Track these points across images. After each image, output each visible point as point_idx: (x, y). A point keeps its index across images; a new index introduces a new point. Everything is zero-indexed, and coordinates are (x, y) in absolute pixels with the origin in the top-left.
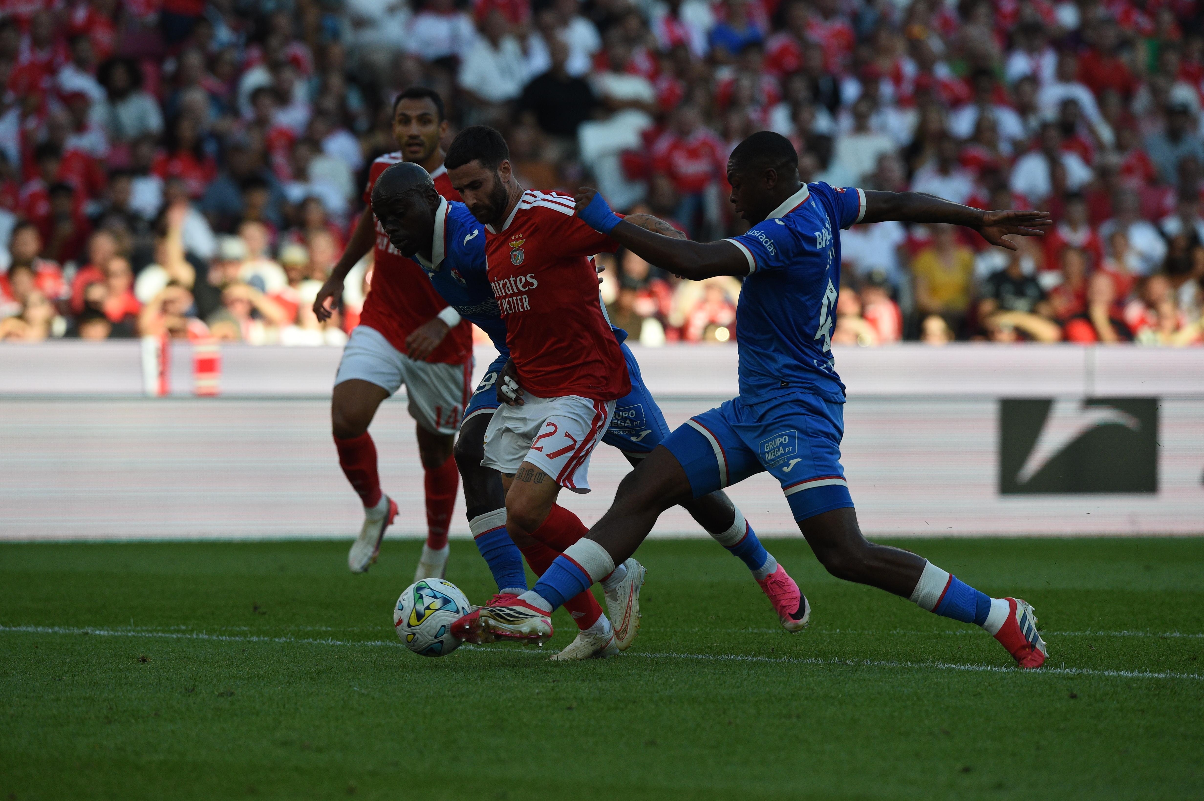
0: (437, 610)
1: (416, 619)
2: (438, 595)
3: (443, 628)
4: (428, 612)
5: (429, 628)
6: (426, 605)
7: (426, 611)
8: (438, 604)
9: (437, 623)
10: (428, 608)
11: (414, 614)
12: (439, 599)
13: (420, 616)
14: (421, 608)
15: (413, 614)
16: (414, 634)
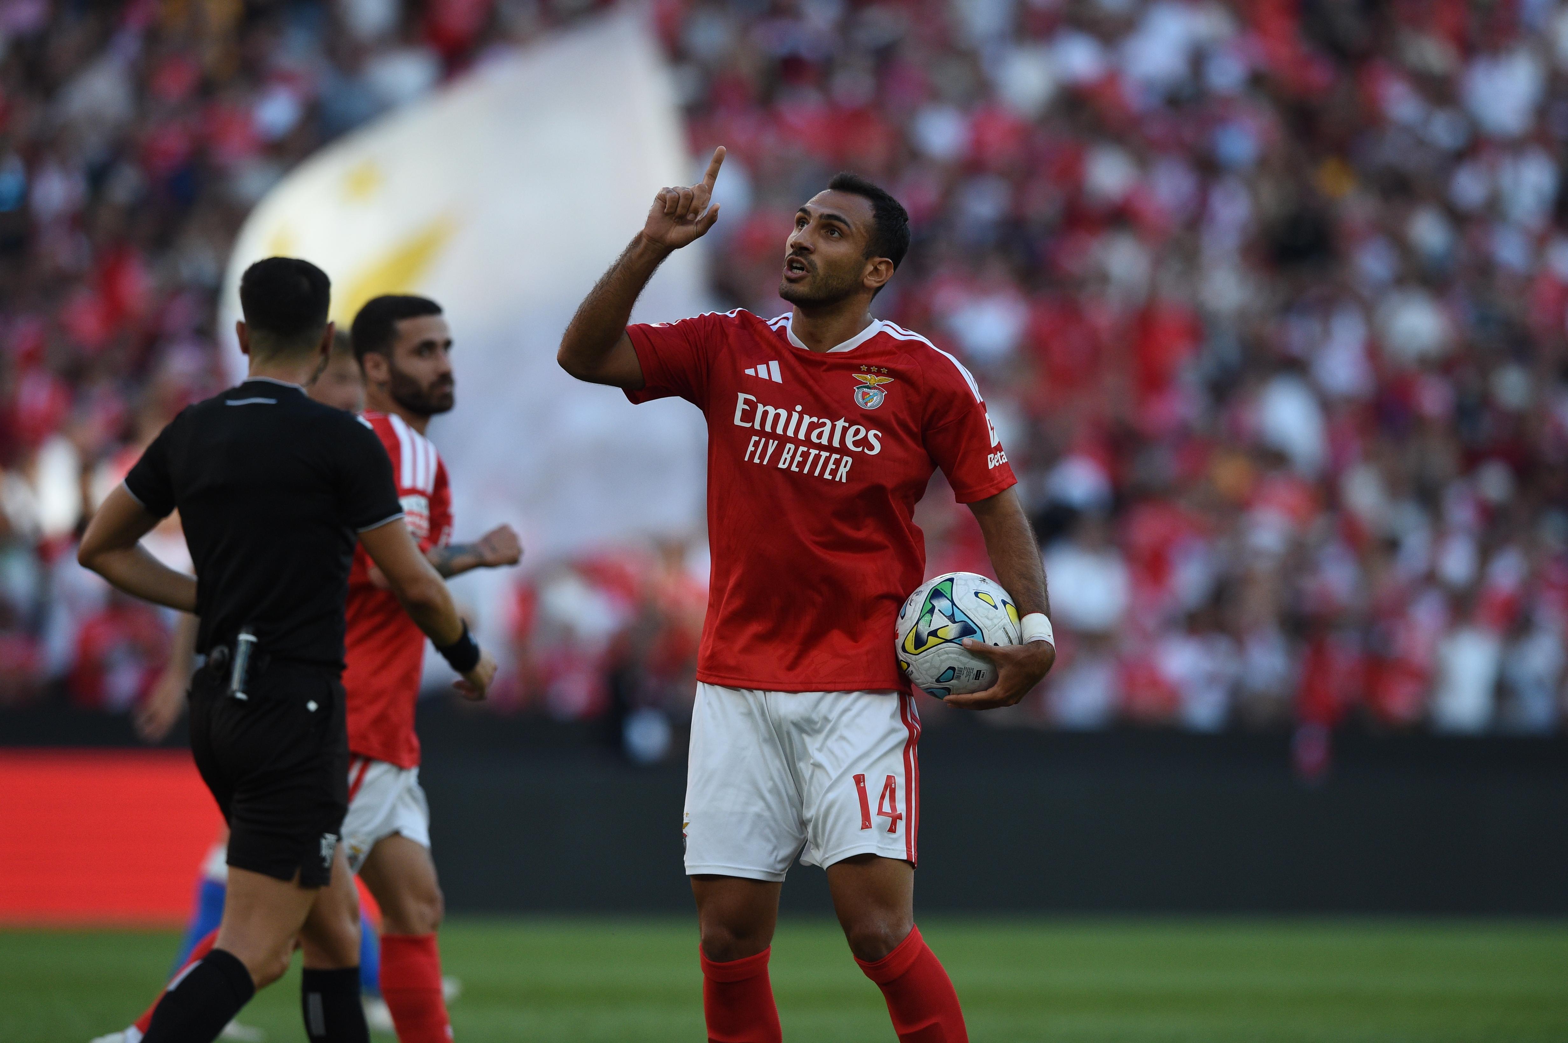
0: (947, 641)
1: (913, 644)
2: (959, 616)
3: (951, 671)
4: (932, 640)
5: (928, 664)
6: (932, 628)
7: (930, 637)
8: (952, 630)
9: (942, 661)
10: (934, 633)
11: (912, 636)
12: (957, 624)
13: (919, 642)
14: (924, 629)
15: (911, 634)
16: (909, 665)
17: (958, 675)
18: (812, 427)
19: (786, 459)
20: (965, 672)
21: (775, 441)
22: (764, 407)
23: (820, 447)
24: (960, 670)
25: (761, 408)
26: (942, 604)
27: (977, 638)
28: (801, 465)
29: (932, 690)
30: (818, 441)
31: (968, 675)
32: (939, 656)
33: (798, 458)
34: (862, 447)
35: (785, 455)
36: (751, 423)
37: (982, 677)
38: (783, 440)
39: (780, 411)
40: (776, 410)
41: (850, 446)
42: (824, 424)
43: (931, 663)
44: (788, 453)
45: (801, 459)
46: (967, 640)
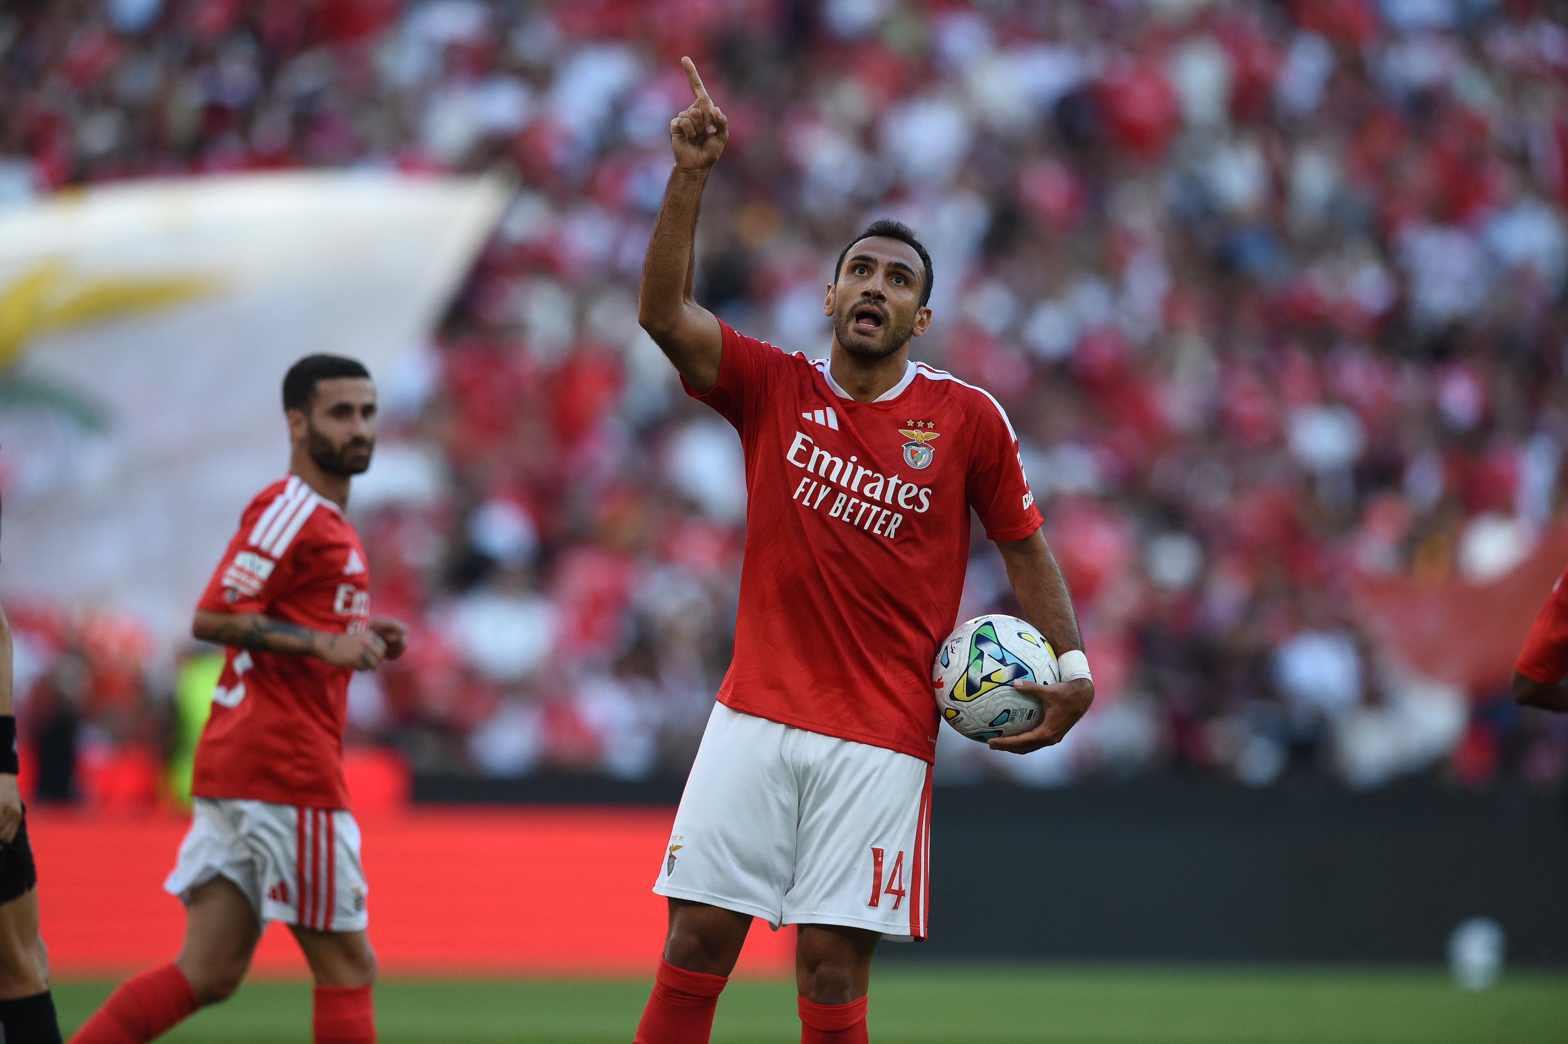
17: (1012, 716)
18: (865, 480)
19: (838, 508)
20: (1020, 713)
21: (828, 488)
22: (820, 451)
23: (872, 501)
24: (1015, 711)
25: (817, 451)
26: (989, 649)
27: (1029, 678)
28: (852, 516)
29: (982, 734)
30: (870, 495)
31: (1022, 715)
32: (994, 701)
33: (849, 509)
34: (912, 505)
35: (837, 504)
36: (805, 464)
37: (1034, 716)
38: (836, 489)
39: (836, 459)
40: (832, 457)
41: (901, 502)
42: (878, 479)
43: (985, 708)
44: (840, 502)
45: (852, 511)
46: (1018, 682)
